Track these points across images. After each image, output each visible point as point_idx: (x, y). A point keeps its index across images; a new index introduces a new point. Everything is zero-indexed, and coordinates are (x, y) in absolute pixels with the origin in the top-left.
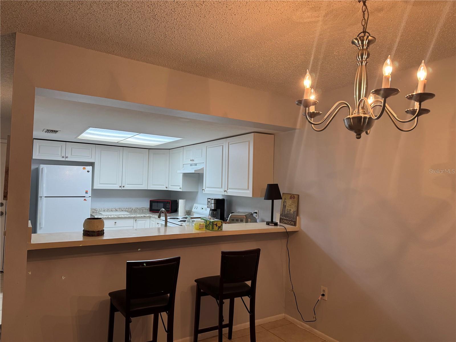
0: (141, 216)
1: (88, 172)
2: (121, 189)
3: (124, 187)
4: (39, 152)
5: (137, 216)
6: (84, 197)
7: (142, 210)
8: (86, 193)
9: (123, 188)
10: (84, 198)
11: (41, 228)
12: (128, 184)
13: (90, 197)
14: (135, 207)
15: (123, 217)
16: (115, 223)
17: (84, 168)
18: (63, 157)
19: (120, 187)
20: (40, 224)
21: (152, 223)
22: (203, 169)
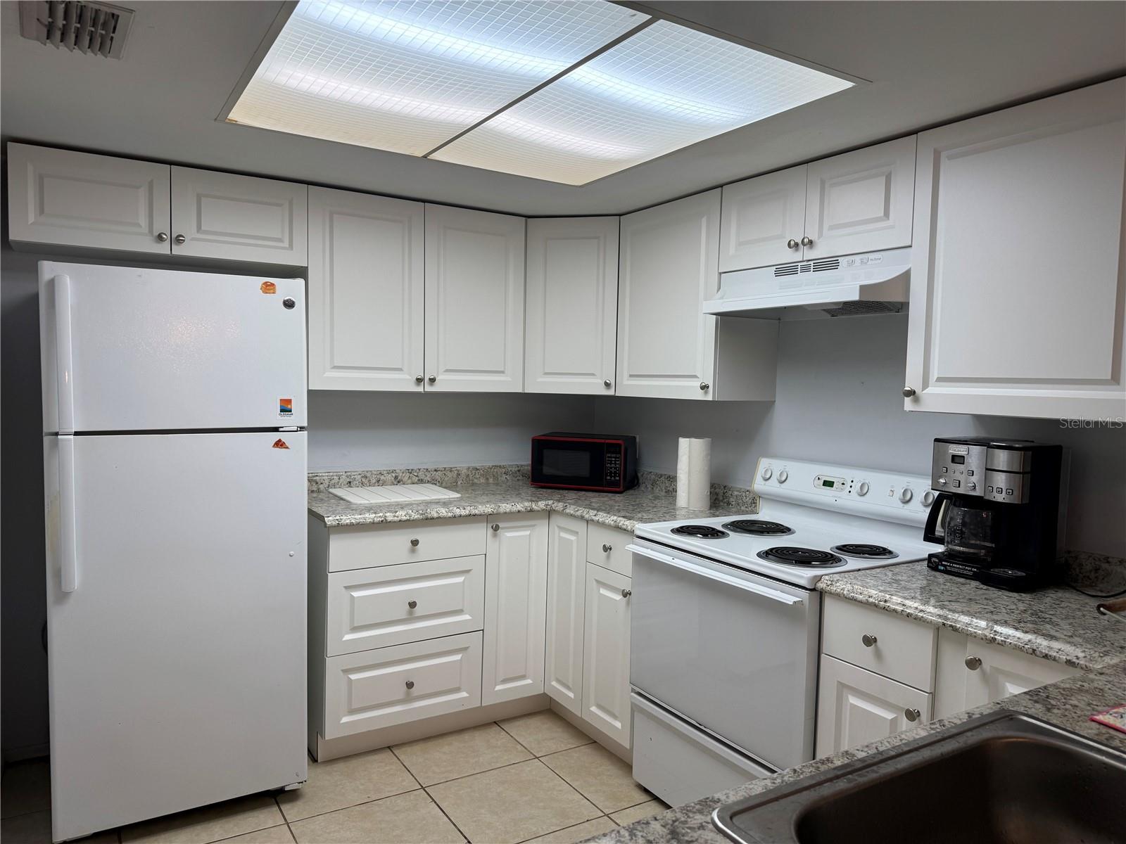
0: (515, 509)
1: (289, 304)
2: (420, 389)
3: (432, 380)
4: (42, 211)
5: (502, 510)
6: (276, 429)
7: (495, 478)
8: (285, 408)
9: (429, 389)
10: (275, 436)
11: (63, 596)
12: (447, 371)
13: (302, 428)
14: (466, 465)
15: (445, 518)
16: (415, 543)
17: (268, 288)
18: (160, 238)
19: (419, 381)
20: (58, 574)
21: (560, 538)
22: (905, 279)
